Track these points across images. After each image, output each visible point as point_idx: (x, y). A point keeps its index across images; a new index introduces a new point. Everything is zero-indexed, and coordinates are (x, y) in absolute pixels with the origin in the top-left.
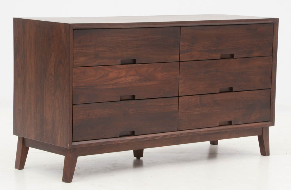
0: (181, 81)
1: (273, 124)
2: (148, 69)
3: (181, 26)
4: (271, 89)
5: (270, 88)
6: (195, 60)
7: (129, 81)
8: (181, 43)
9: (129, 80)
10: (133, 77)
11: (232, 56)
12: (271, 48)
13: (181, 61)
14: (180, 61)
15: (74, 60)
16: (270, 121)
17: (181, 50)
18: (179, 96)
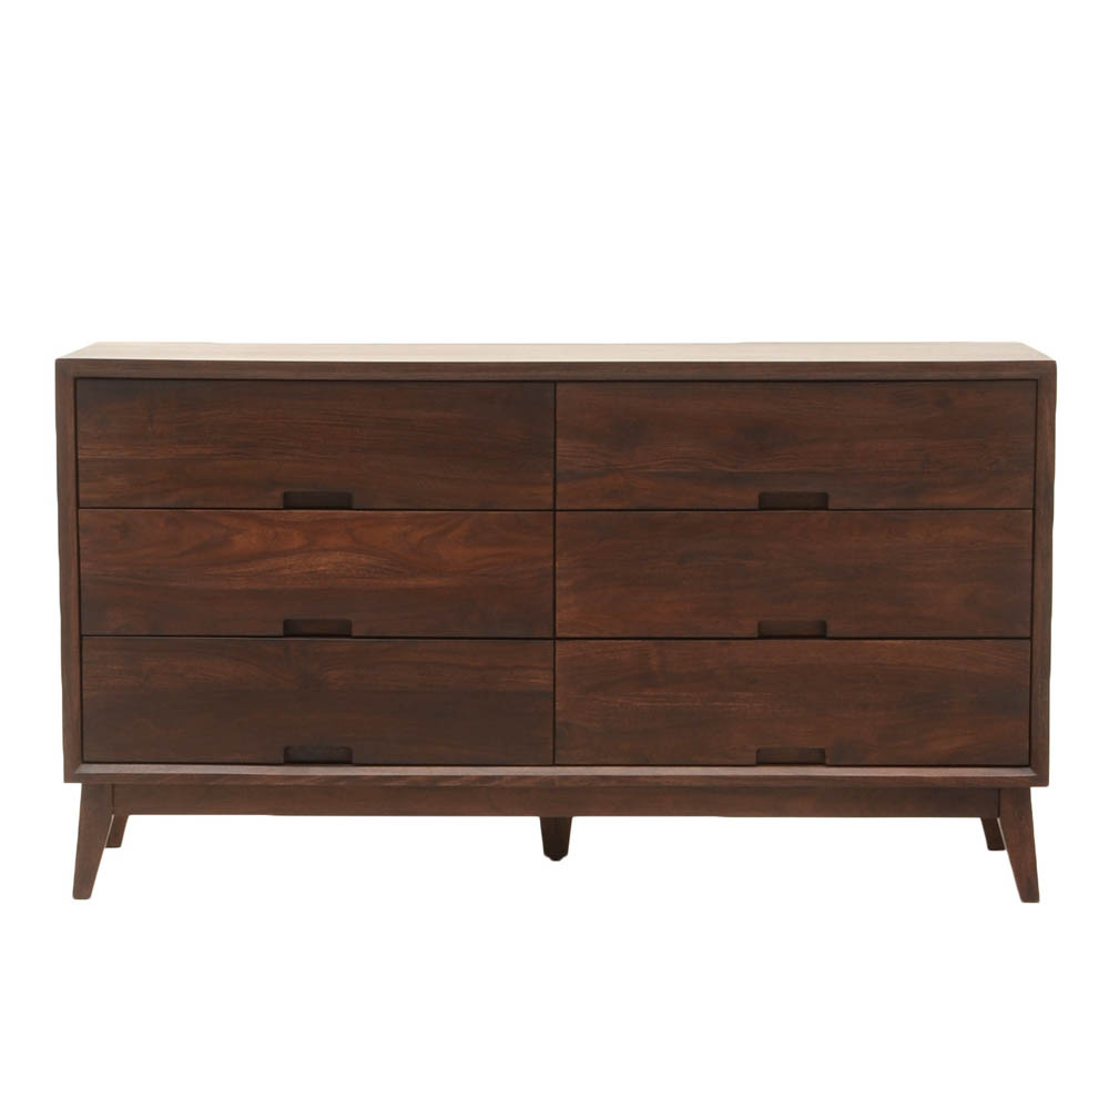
0: (560, 584)
1: (1043, 780)
2: (405, 528)
4: (1030, 638)
5: (1028, 635)
7: (322, 568)
8: (558, 441)
9: (320, 565)
10: (338, 557)
11: (822, 503)
12: (1027, 480)
13: (564, 508)
14: (558, 508)
15: (81, 485)
16: (1029, 765)
17: (560, 468)
18: (555, 638)
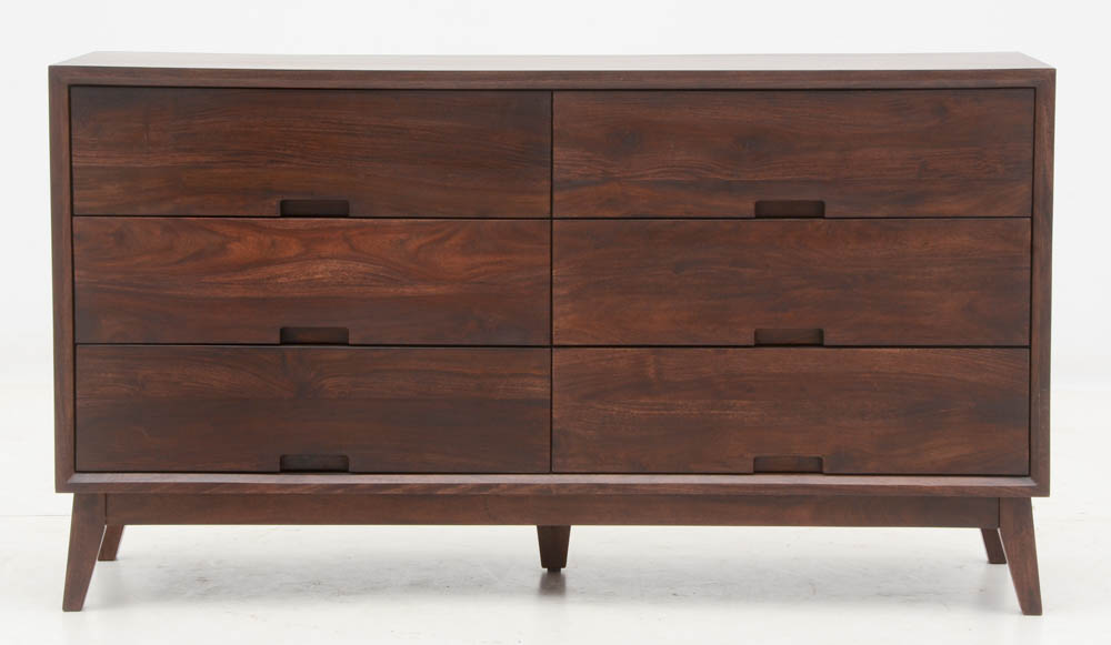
0: (560, 292)
1: (1043, 491)
2: (402, 236)
3: (555, 90)
4: (1029, 347)
5: (1028, 344)
6: (630, 216)
7: (319, 276)
8: (555, 149)
9: (317, 273)
10: (335, 265)
11: (818, 211)
12: (1025, 188)
13: (559, 216)
14: (555, 216)
15: (75, 192)
16: (1029, 475)
17: (556, 177)
18: (552, 346)
